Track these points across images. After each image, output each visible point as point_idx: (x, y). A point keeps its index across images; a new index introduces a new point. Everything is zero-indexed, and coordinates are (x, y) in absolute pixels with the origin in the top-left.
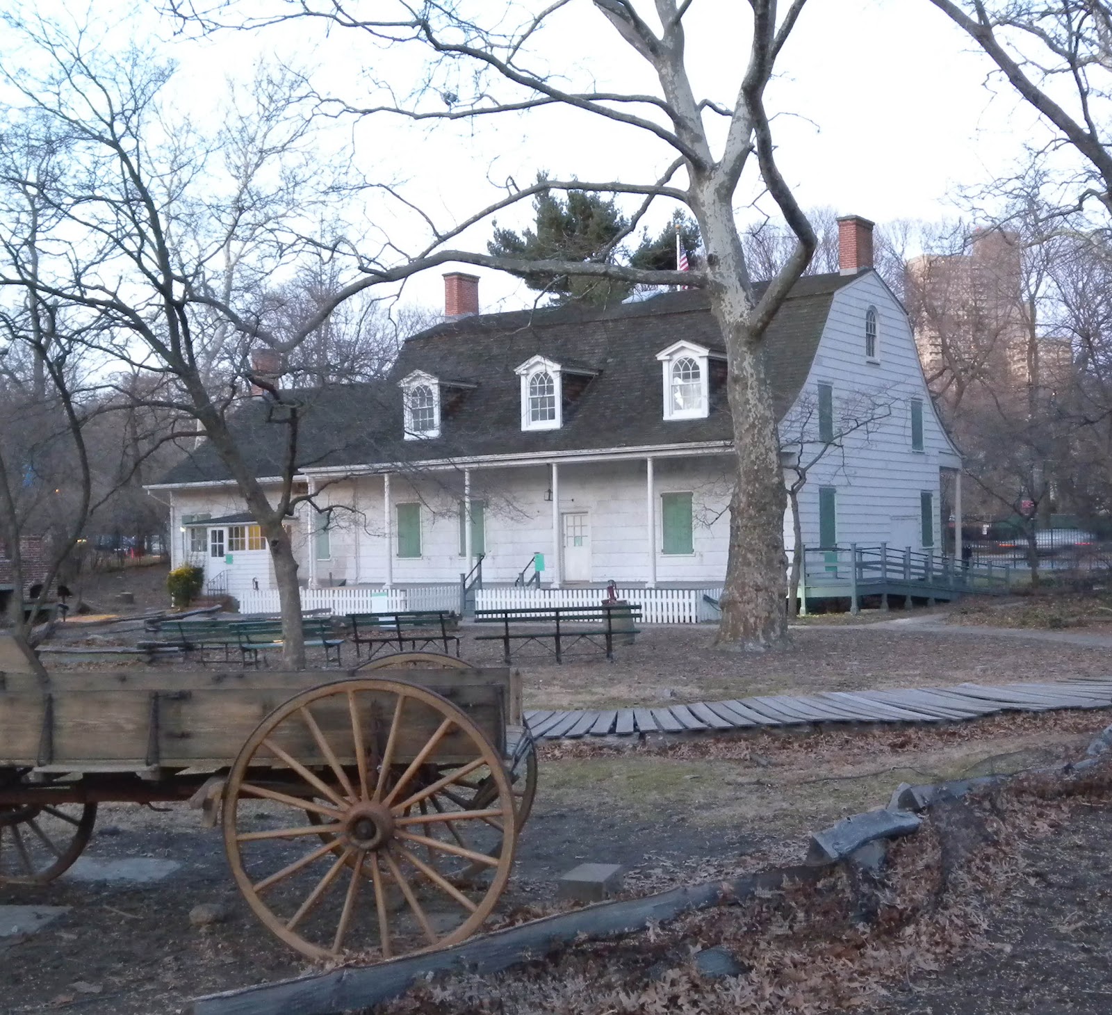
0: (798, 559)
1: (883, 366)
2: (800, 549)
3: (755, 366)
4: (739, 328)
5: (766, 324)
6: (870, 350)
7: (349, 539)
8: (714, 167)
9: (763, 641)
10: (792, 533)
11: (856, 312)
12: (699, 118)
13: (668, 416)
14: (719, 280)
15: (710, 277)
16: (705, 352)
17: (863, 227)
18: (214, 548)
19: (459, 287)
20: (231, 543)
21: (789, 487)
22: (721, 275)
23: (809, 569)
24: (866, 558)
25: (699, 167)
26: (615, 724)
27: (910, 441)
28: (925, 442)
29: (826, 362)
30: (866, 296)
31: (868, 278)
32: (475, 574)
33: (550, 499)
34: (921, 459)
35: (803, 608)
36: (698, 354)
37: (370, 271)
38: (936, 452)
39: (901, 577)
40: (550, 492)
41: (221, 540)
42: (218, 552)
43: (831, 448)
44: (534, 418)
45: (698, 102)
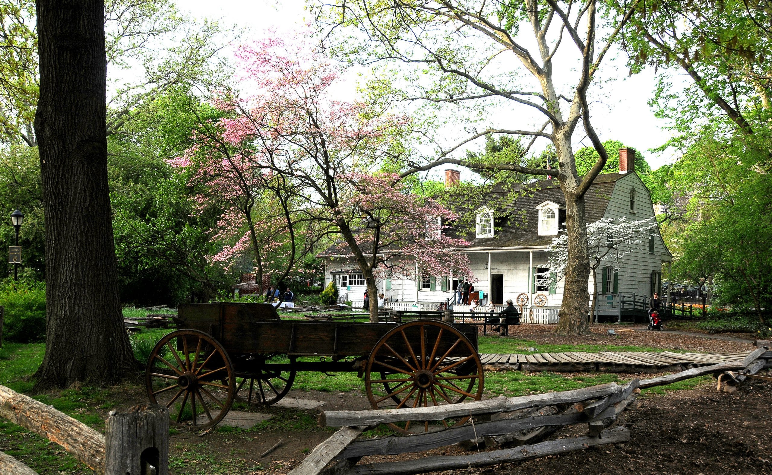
0: (595, 298)
1: (637, 214)
2: (596, 294)
3: (578, 211)
4: (572, 194)
5: (584, 193)
6: (632, 207)
7: (400, 282)
8: (563, 124)
9: (577, 332)
10: (593, 286)
11: (625, 190)
12: (557, 102)
13: (540, 233)
14: (564, 173)
15: (560, 172)
16: (557, 206)
17: (631, 152)
18: (343, 283)
19: (451, 175)
20: (350, 281)
21: (592, 266)
22: (565, 171)
23: (600, 303)
24: (626, 299)
25: (557, 125)
26: (509, 360)
27: (648, 249)
28: (655, 249)
29: (611, 212)
30: (631, 184)
31: (632, 175)
32: (453, 299)
33: (487, 268)
34: (653, 257)
35: (597, 320)
36: (555, 207)
37: (413, 167)
38: (660, 254)
39: (642, 308)
40: (487, 265)
41: (346, 280)
42: (344, 285)
43: (611, 251)
44: (481, 232)
45: (557, 95)
